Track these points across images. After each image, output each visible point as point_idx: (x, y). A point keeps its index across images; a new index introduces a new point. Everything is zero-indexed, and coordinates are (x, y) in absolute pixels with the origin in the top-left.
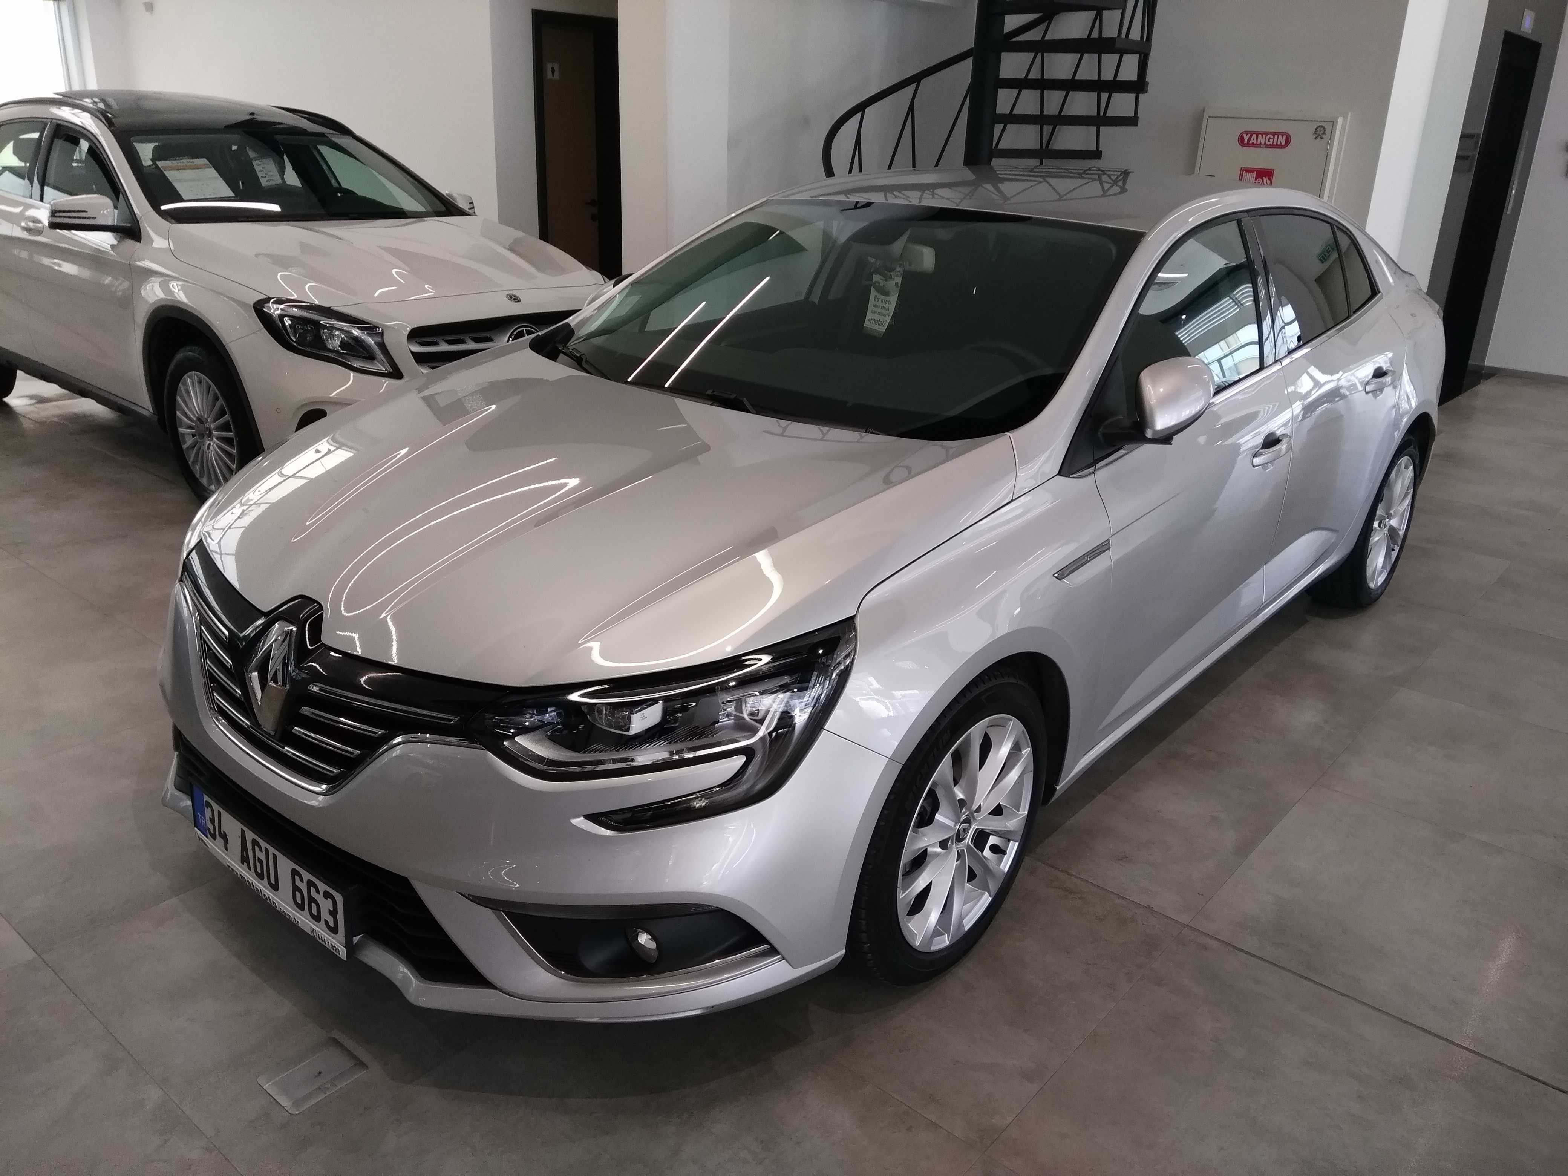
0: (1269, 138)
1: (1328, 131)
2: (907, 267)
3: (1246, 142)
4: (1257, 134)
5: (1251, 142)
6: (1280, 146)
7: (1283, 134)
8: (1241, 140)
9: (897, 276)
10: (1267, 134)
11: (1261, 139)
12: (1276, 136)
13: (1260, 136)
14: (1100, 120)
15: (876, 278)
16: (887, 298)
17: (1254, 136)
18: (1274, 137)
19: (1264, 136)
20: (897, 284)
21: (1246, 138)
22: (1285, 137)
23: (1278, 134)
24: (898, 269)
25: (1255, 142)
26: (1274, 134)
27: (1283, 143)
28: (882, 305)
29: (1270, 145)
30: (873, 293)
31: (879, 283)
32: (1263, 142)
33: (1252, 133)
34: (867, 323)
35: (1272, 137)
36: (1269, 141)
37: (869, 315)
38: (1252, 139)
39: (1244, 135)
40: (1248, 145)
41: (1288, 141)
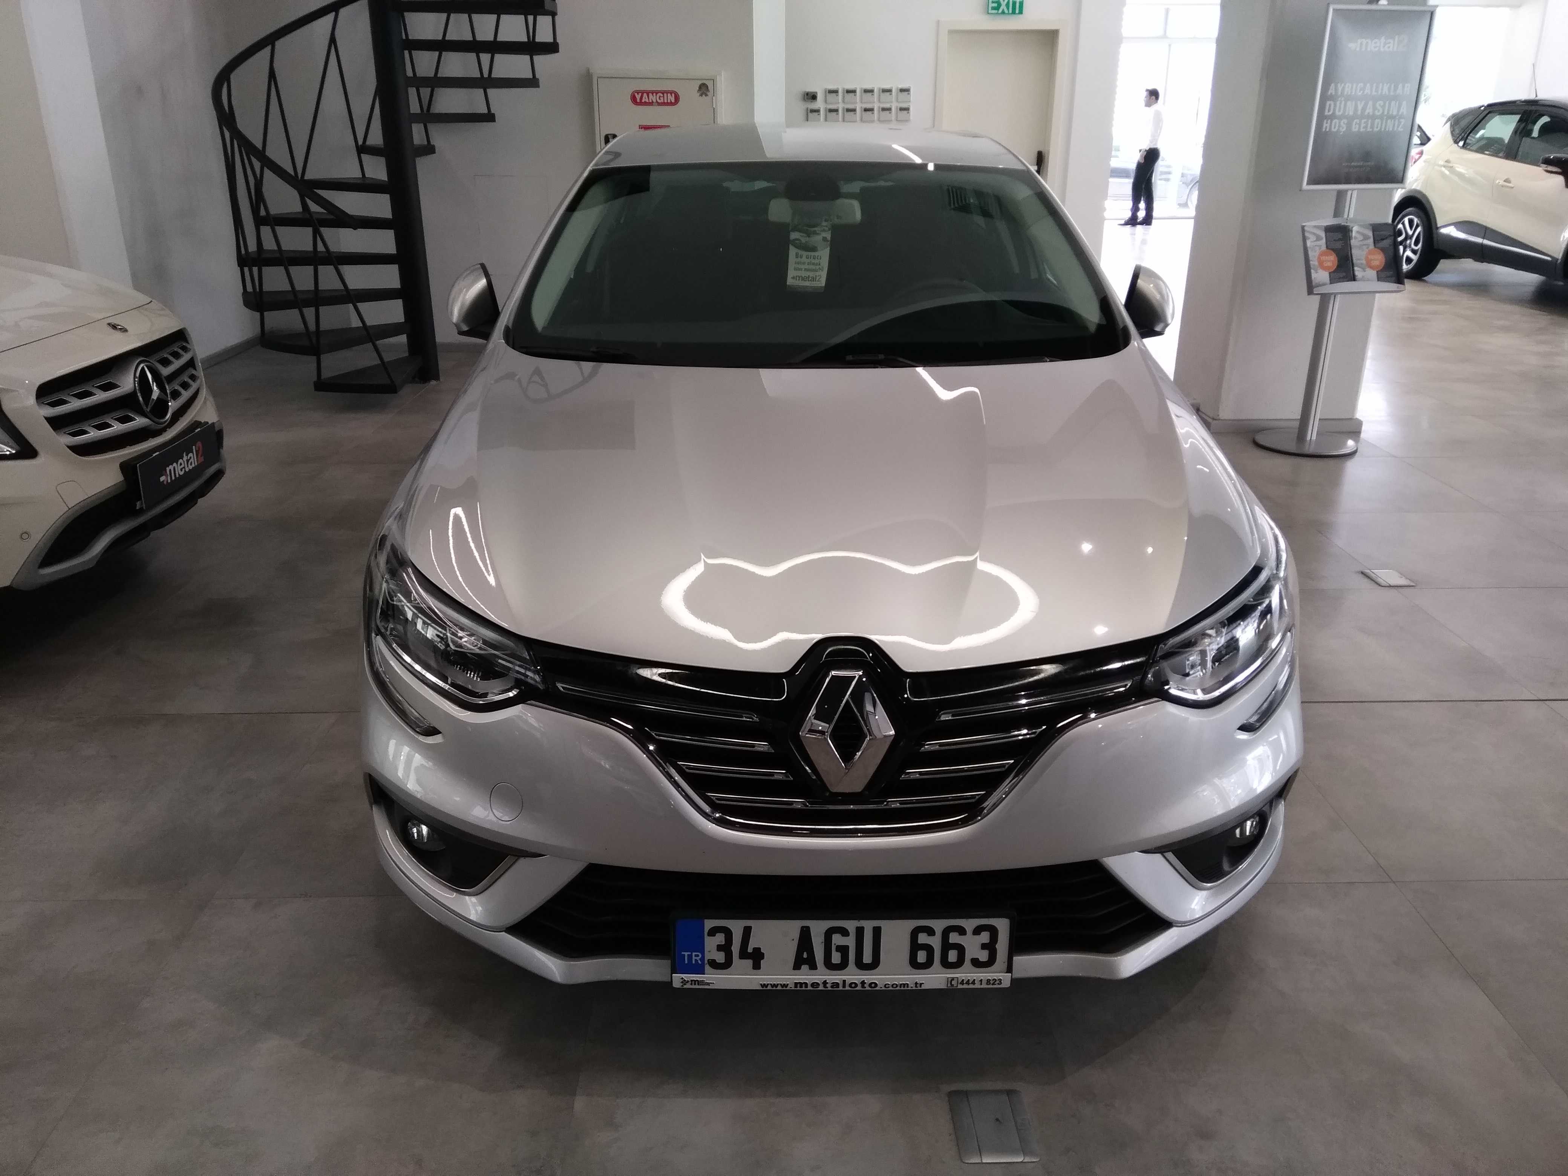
0: (660, 97)
1: (710, 87)
2: (836, 221)
3: (638, 101)
4: (648, 93)
5: (643, 101)
6: (671, 104)
7: (671, 92)
8: (634, 99)
9: (824, 231)
10: (657, 92)
11: (652, 98)
12: (665, 95)
13: (650, 95)
14: (486, 82)
15: (794, 236)
16: (816, 254)
17: (645, 95)
18: (664, 95)
19: (654, 94)
20: (825, 239)
21: (638, 97)
22: (673, 95)
23: (667, 92)
24: (824, 224)
25: (647, 101)
26: (663, 92)
27: (673, 101)
28: (809, 260)
29: (662, 103)
30: (793, 251)
31: (800, 240)
32: (655, 101)
33: (643, 92)
34: (790, 281)
35: (662, 95)
36: (660, 99)
37: (791, 273)
38: (644, 98)
39: (636, 94)
40: (641, 103)
41: (677, 98)
